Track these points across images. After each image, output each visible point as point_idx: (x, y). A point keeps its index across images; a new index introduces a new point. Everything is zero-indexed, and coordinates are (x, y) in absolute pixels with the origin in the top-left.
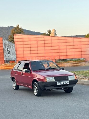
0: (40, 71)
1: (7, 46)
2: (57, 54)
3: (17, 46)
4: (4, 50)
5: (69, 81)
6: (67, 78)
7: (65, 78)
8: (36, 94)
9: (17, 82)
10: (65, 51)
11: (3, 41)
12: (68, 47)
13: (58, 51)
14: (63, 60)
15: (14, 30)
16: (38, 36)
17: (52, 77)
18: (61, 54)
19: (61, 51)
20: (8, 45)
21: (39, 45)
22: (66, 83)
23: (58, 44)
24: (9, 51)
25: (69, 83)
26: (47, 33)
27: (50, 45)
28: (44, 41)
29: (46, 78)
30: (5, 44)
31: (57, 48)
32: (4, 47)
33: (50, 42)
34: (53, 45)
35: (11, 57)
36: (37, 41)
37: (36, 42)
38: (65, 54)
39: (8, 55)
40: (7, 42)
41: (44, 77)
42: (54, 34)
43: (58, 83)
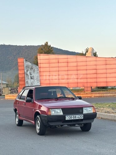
0: (46, 100)
1: (29, 70)
2: (94, 80)
3: (42, 70)
4: (26, 75)
5: (83, 115)
6: (81, 111)
7: (78, 110)
8: (38, 131)
9: (19, 115)
10: (104, 75)
11: (25, 62)
12: (108, 71)
13: (95, 76)
14: (103, 88)
15: (42, 49)
16: (69, 56)
17: (59, 109)
18: (99, 80)
19: (99, 76)
20: (32, 68)
21: (69, 68)
22: (79, 117)
23: (94, 67)
24: (33, 76)
25: (83, 118)
26: (84, 53)
27: (85, 68)
28: (76, 63)
29: (51, 110)
30: (27, 67)
31: (94, 71)
32: (25, 71)
33: (84, 64)
34: (88, 67)
35: (35, 83)
36: (67, 63)
37: (65, 64)
38: (105, 80)
39: (30, 81)
40: (30, 64)
41: (48, 108)
42: (91, 54)
43: (68, 118)
